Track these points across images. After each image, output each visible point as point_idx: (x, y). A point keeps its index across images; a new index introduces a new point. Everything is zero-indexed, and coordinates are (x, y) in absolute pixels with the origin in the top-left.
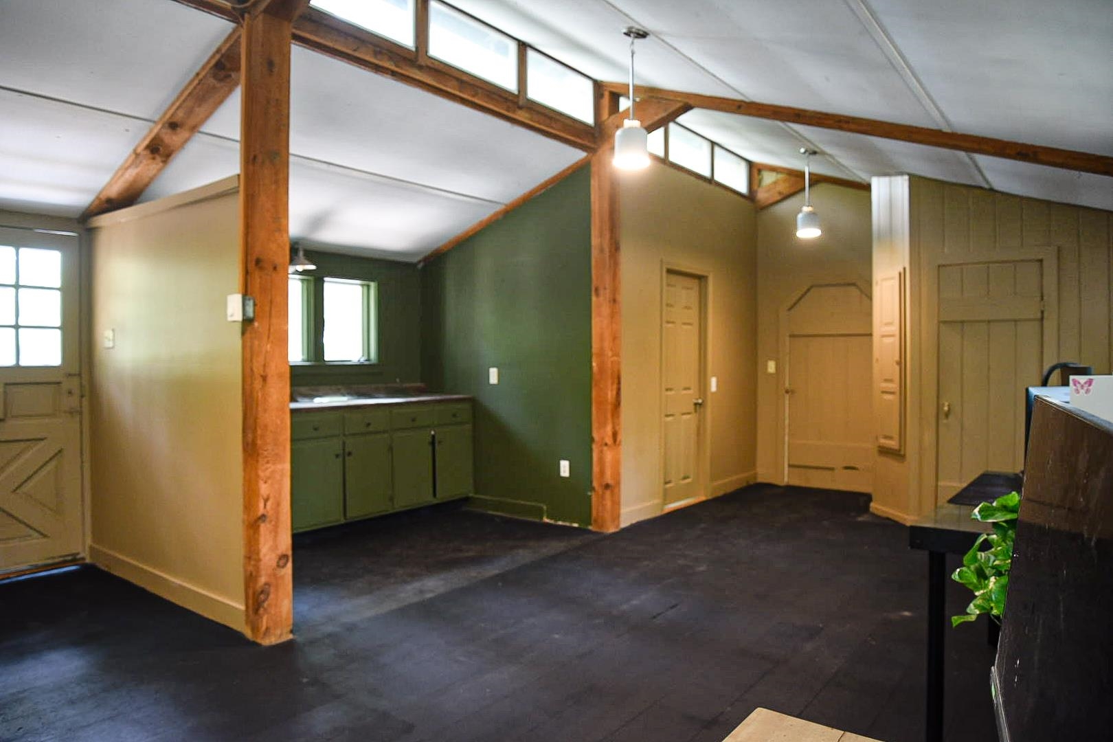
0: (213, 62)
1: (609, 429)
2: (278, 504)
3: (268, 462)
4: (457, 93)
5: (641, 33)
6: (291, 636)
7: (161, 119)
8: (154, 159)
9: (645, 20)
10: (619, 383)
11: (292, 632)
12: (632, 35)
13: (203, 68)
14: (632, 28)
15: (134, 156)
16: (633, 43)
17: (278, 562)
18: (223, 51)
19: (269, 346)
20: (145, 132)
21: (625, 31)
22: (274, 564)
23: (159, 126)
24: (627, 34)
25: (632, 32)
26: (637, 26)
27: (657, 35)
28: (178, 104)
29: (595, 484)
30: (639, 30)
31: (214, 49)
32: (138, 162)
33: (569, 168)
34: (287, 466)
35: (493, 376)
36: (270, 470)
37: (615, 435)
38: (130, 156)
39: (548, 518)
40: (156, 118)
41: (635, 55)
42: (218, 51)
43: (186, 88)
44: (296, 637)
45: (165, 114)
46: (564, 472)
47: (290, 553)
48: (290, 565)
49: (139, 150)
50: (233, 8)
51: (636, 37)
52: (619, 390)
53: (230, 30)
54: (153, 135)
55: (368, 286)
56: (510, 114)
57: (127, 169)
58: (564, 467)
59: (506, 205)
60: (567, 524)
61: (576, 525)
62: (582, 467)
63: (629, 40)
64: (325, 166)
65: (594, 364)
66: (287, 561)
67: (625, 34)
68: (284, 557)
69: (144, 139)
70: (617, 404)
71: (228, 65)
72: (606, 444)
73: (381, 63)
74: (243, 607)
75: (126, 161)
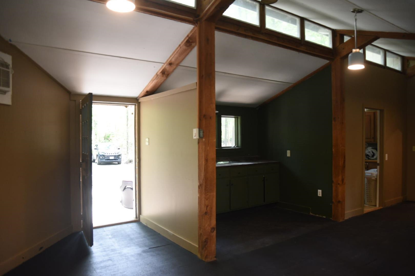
0: (185, 41)
1: (340, 177)
2: (211, 208)
3: (208, 192)
4: (277, 42)
5: (360, 10)
6: (215, 259)
7: (166, 62)
8: (163, 76)
9: (362, 5)
10: (345, 158)
11: (215, 257)
12: (355, 12)
13: (182, 42)
14: (355, 9)
15: (156, 76)
16: (356, 15)
17: (211, 230)
18: (190, 36)
19: (208, 148)
20: (160, 67)
21: (352, 10)
22: (210, 231)
23: (166, 65)
24: (353, 12)
25: (356, 11)
26: (358, 8)
27: (367, 11)
28: (172, 56)
29: (333, 200)
30: (359, 9)
31: (186, 36)
32: (157, 78)
33: (321, 67)
34: (215, 194)
35: (289, 154)
36: (209, 195)
37: (343, 180)
38: (155, 76)
39: (311, 213)
40: (164, 62)
41: (357, 21)
42: (188, 36)
43: (175, 51)
44: (217, 259)
45: (168, 60)
46: (320, 194)
47: (215, 227)
48: (215, 231)
49: (158, 74)
50: (194, 20)
51: (358, 13)
52: (344, 161)
53: (192, 28)
54: (163, 68)
55: (238, 118)
56: (298, 48)
57: (154, 80)
58: (320, 192)
59: (294, 84)
60: (321, 216)
61: (325, 217)
62: (327, 193)
63: (354, 14)
64: (224, 74)
65: (333, 150)
66: (215, 230)
67: (352, 12)
68: (213, 228)
69: (160, 69)
70: (344, 167)
71: (191, 41)
72: (339, 184)
73: (247, 34)
74: (197, 246)
75: (154, 77)
